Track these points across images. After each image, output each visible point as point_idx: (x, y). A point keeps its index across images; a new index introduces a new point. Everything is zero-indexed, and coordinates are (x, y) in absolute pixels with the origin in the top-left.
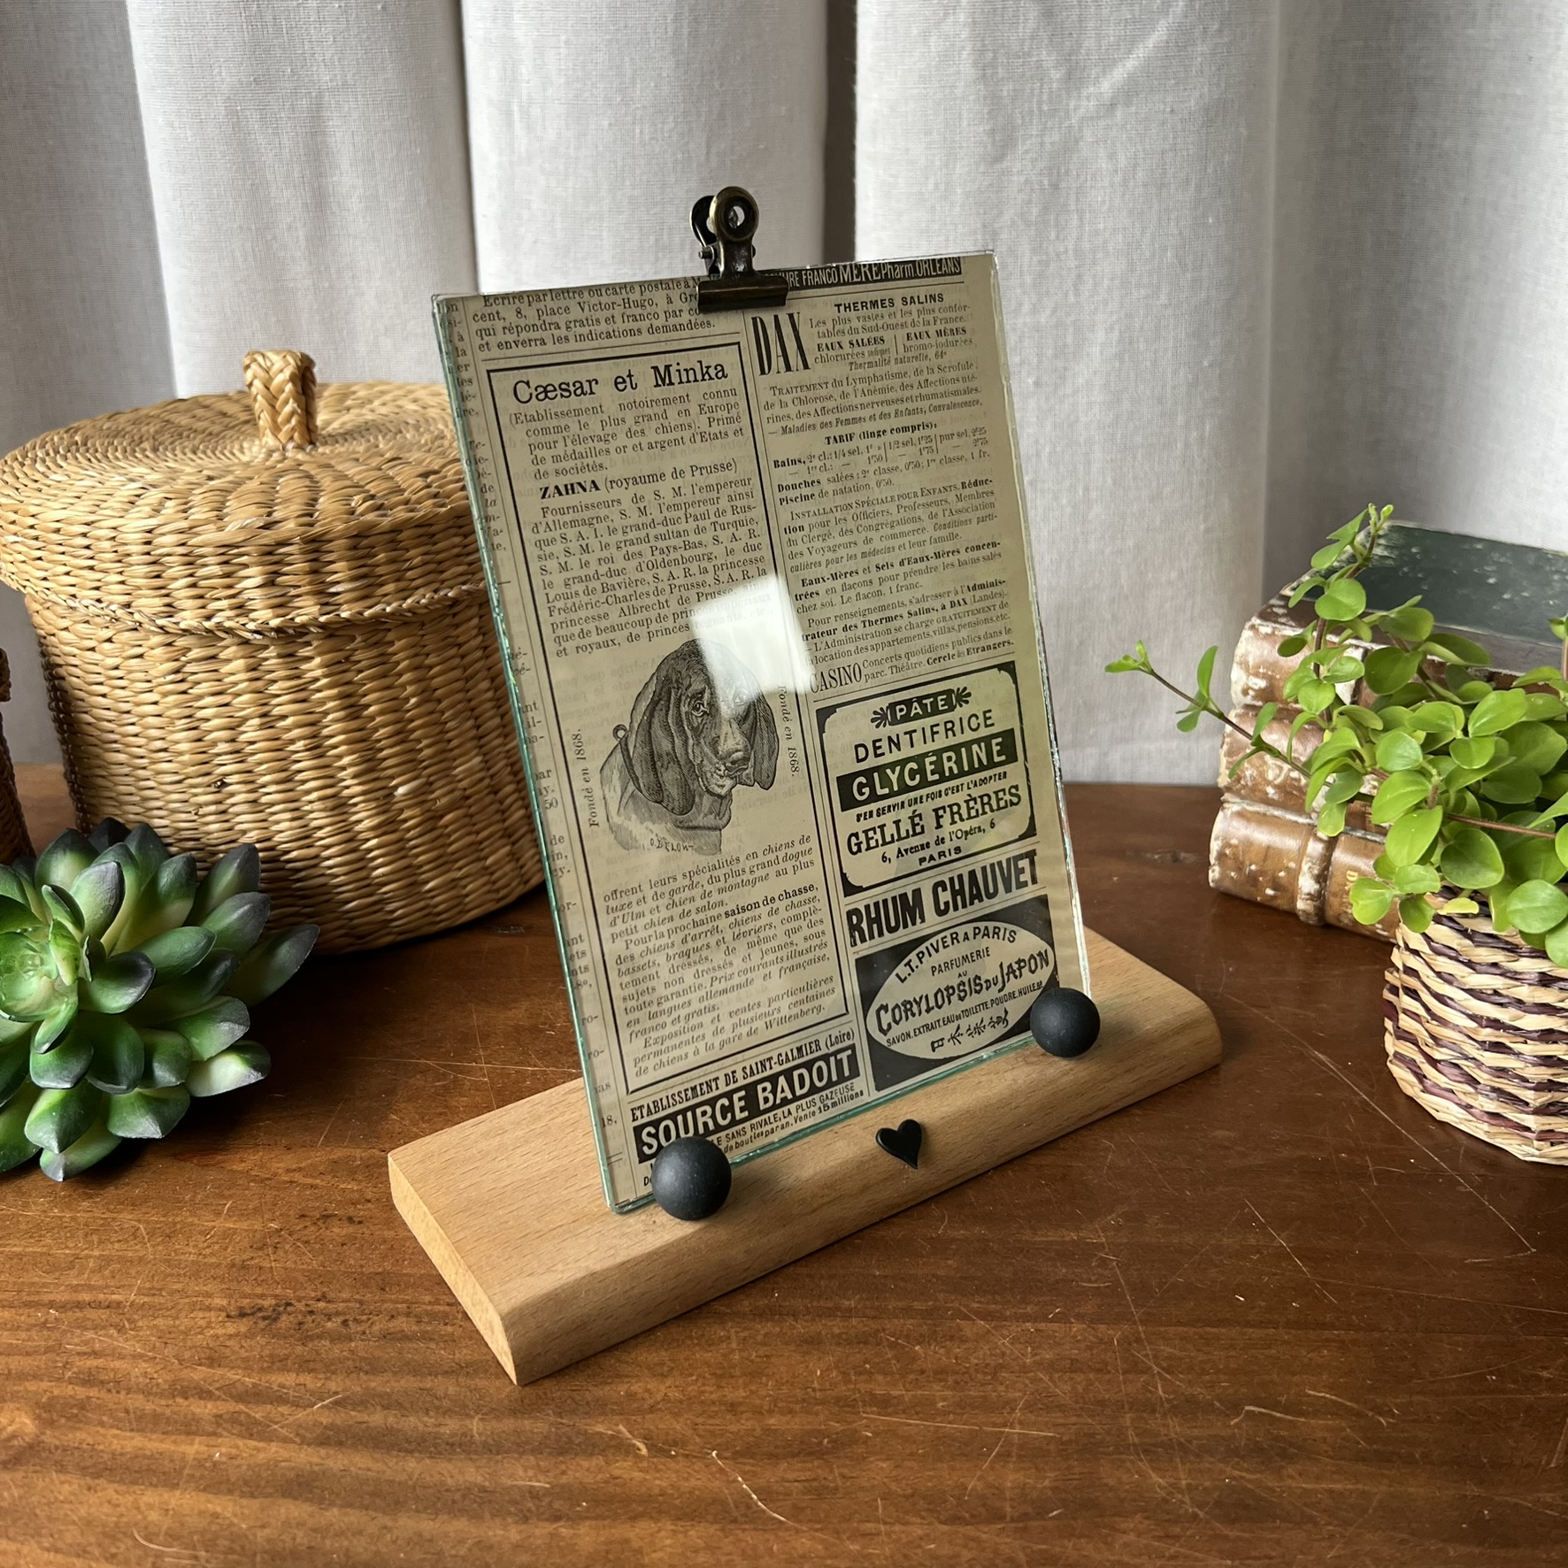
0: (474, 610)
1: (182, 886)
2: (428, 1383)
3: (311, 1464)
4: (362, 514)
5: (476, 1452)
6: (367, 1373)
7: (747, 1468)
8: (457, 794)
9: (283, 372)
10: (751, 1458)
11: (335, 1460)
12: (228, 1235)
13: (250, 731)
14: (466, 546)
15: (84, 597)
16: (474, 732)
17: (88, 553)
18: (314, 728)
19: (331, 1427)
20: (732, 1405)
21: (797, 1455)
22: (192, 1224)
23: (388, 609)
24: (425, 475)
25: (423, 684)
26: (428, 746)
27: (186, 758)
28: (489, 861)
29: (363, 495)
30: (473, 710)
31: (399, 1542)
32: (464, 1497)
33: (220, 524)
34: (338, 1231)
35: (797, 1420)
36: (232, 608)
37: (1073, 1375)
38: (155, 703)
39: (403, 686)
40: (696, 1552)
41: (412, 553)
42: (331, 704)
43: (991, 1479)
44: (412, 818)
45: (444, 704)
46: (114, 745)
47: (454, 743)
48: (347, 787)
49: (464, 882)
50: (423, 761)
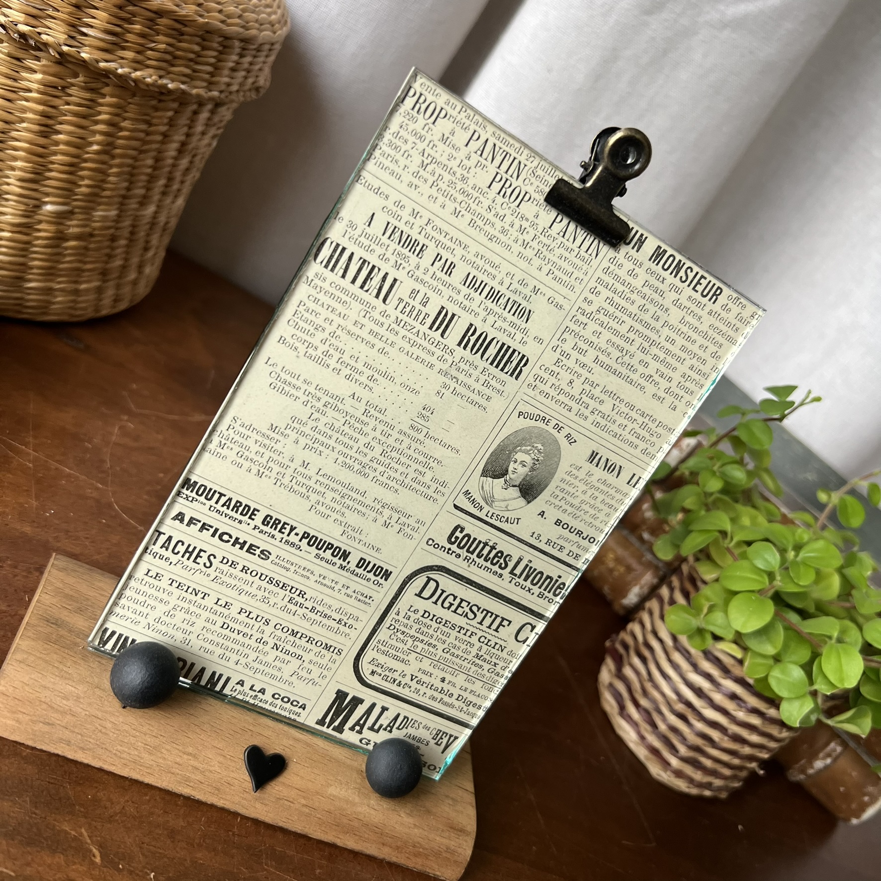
0: (175, 105)
8: (87, 230)
14: (199, 56)
16: (123, 192)
18: (7, 126)
20: (172, 831)
23: (120, 71)
25: (110, 139)
26: (88, 186)
28: (83, 286)
30: (133, 176)
35: (218, 858)
39: (94, 133)
41: (161, 38)
42: (30, 115)
44: (45, 231)
45: (117, 161)
47: (107, 193)
49: (57, 293)
50: (77, 195)
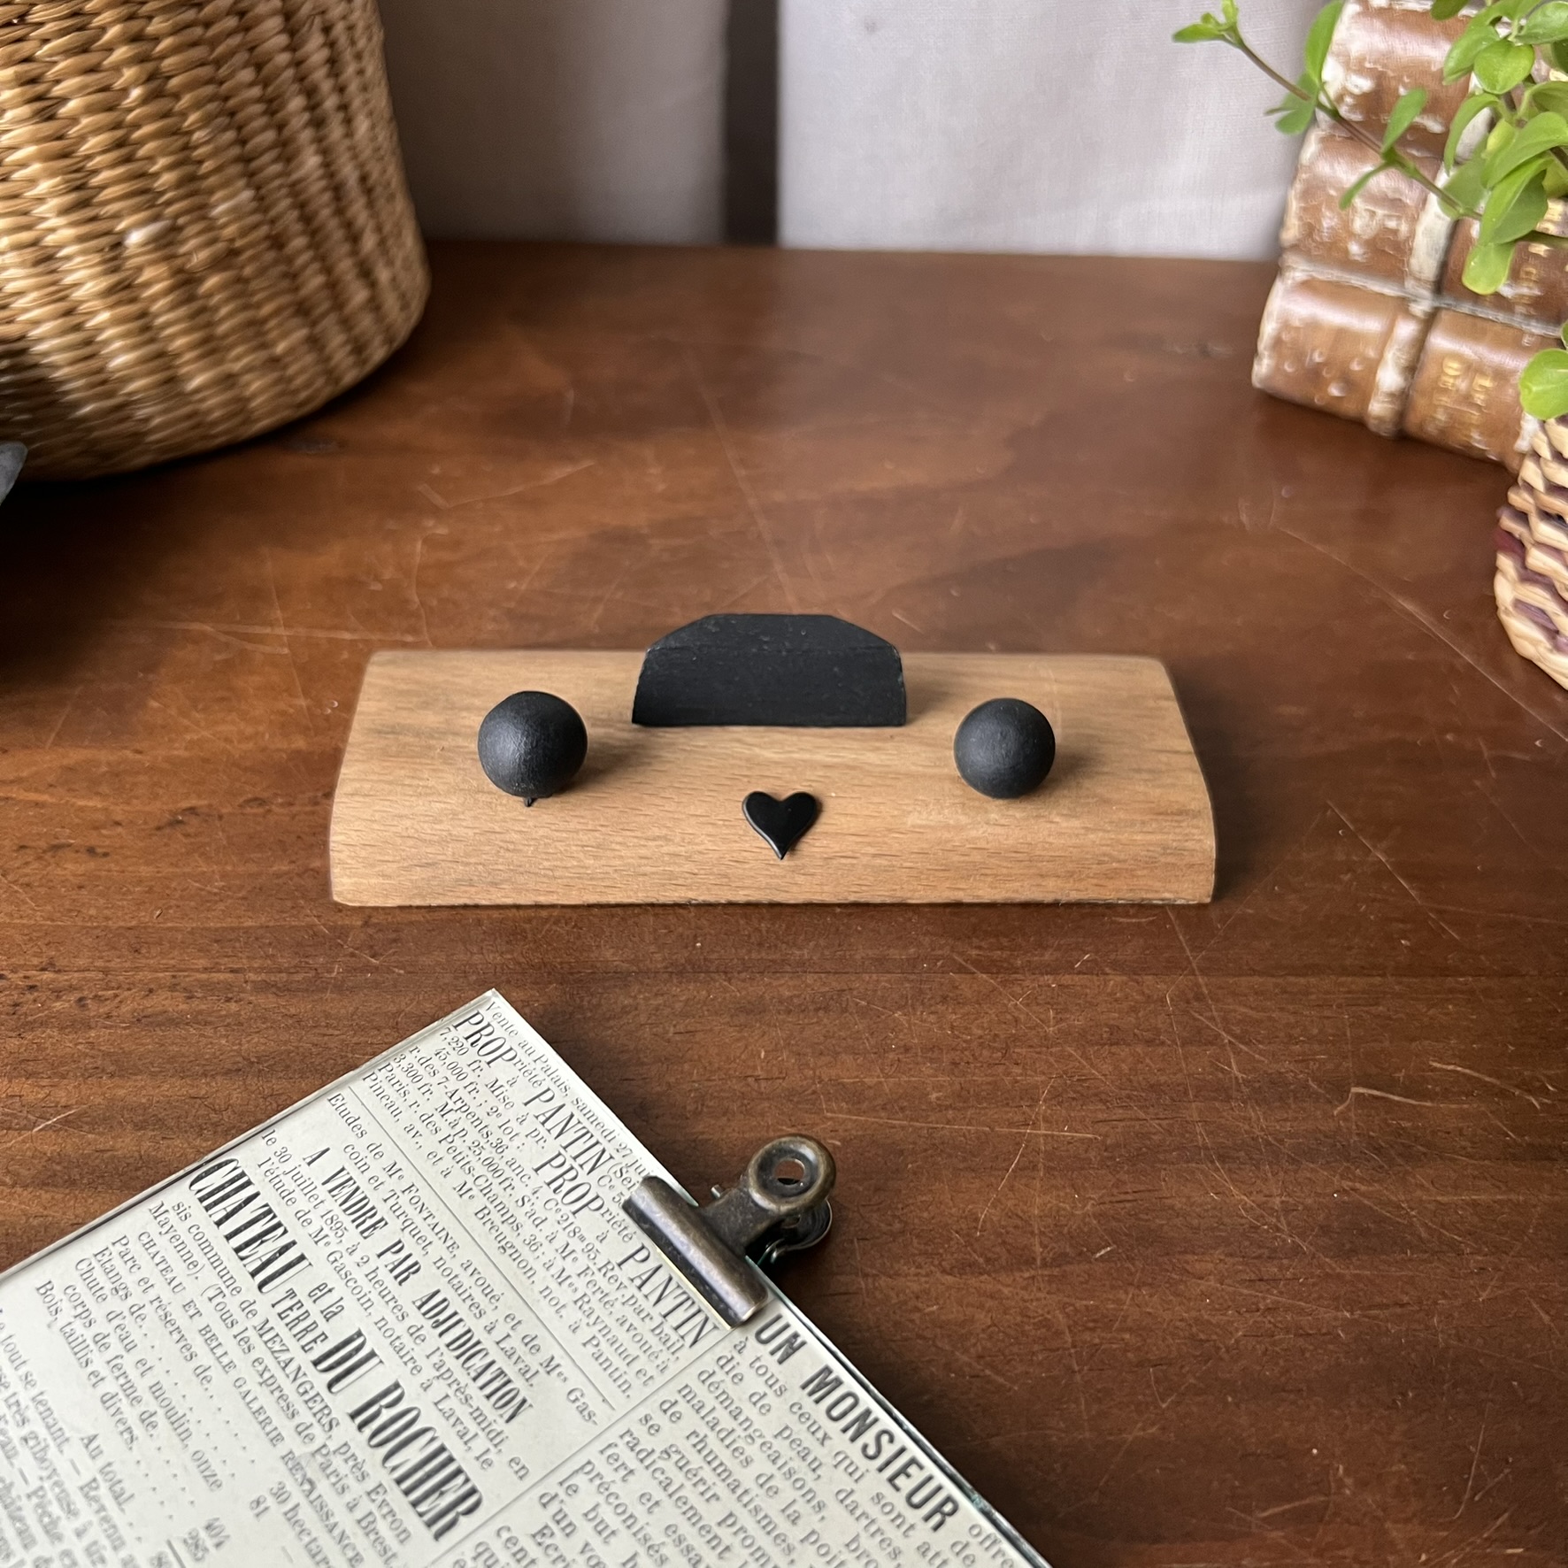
2: (202, 1087)
8: (220, 246)
25: (150, 66)
26: (170, 168)
34: (72, 868)
37: (1114, 1049)
39: (117, 69)
44: (155, 279)
47: (208, 166)
49: (246, 378)
50: (162, 193)
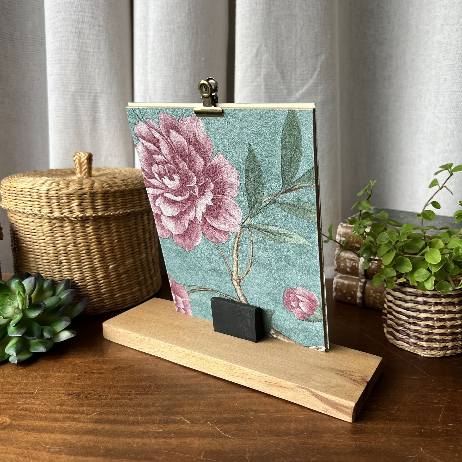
0: (134, 218)
1: (50, 287)
2: (125, 409)
3: (93, 427)
4: (106, 188)
5: (140, 424)
6: (107, 407)
7: (218, 426)
8: (126, 269)
9: (84, 157)
10: (220, 423)
11: (100, 427)
12: (63, 377)
13: (70, 248)
14: (133, 199)
15: (27, 209)
16: (131, 252)
17: (30, 196)
18: (88, 247)
19: (98, 419)
20: (213, 412)
21: (233, 422)
22: (53, 375)
23: (111, 214)
24: (123, 180)
25: (119, 236)
26: (119, 254)
27: (51, 255)
28: (134, 290)
29: (106, 184)
30: (132, 245)
31: (120, 444)
32: (138, 434)
33: (68, 188)
34: (96, 376)
35: (231, 415)
36: (69, 211)
38: (44, 239)
39: (114, 237)
40: (206, 444)
41: (119, 199)
42: (93, 240)
43: (287, 427)
44: (113, 275)
45: (124, 243)
46: (31, 252)
47: (126, 254)
48: (96, 265)
49: (126, 296)
50: (117, 259)
